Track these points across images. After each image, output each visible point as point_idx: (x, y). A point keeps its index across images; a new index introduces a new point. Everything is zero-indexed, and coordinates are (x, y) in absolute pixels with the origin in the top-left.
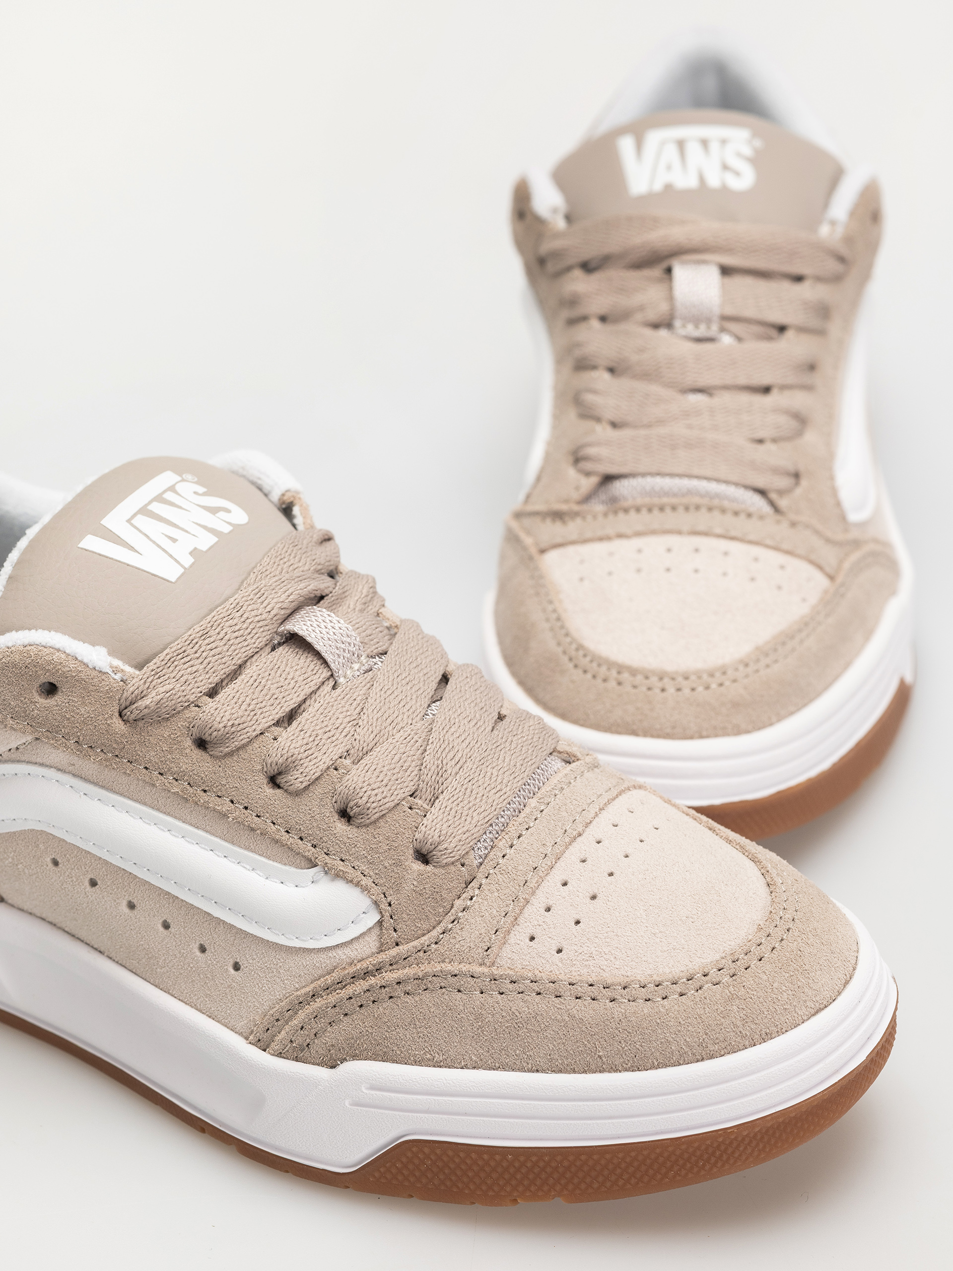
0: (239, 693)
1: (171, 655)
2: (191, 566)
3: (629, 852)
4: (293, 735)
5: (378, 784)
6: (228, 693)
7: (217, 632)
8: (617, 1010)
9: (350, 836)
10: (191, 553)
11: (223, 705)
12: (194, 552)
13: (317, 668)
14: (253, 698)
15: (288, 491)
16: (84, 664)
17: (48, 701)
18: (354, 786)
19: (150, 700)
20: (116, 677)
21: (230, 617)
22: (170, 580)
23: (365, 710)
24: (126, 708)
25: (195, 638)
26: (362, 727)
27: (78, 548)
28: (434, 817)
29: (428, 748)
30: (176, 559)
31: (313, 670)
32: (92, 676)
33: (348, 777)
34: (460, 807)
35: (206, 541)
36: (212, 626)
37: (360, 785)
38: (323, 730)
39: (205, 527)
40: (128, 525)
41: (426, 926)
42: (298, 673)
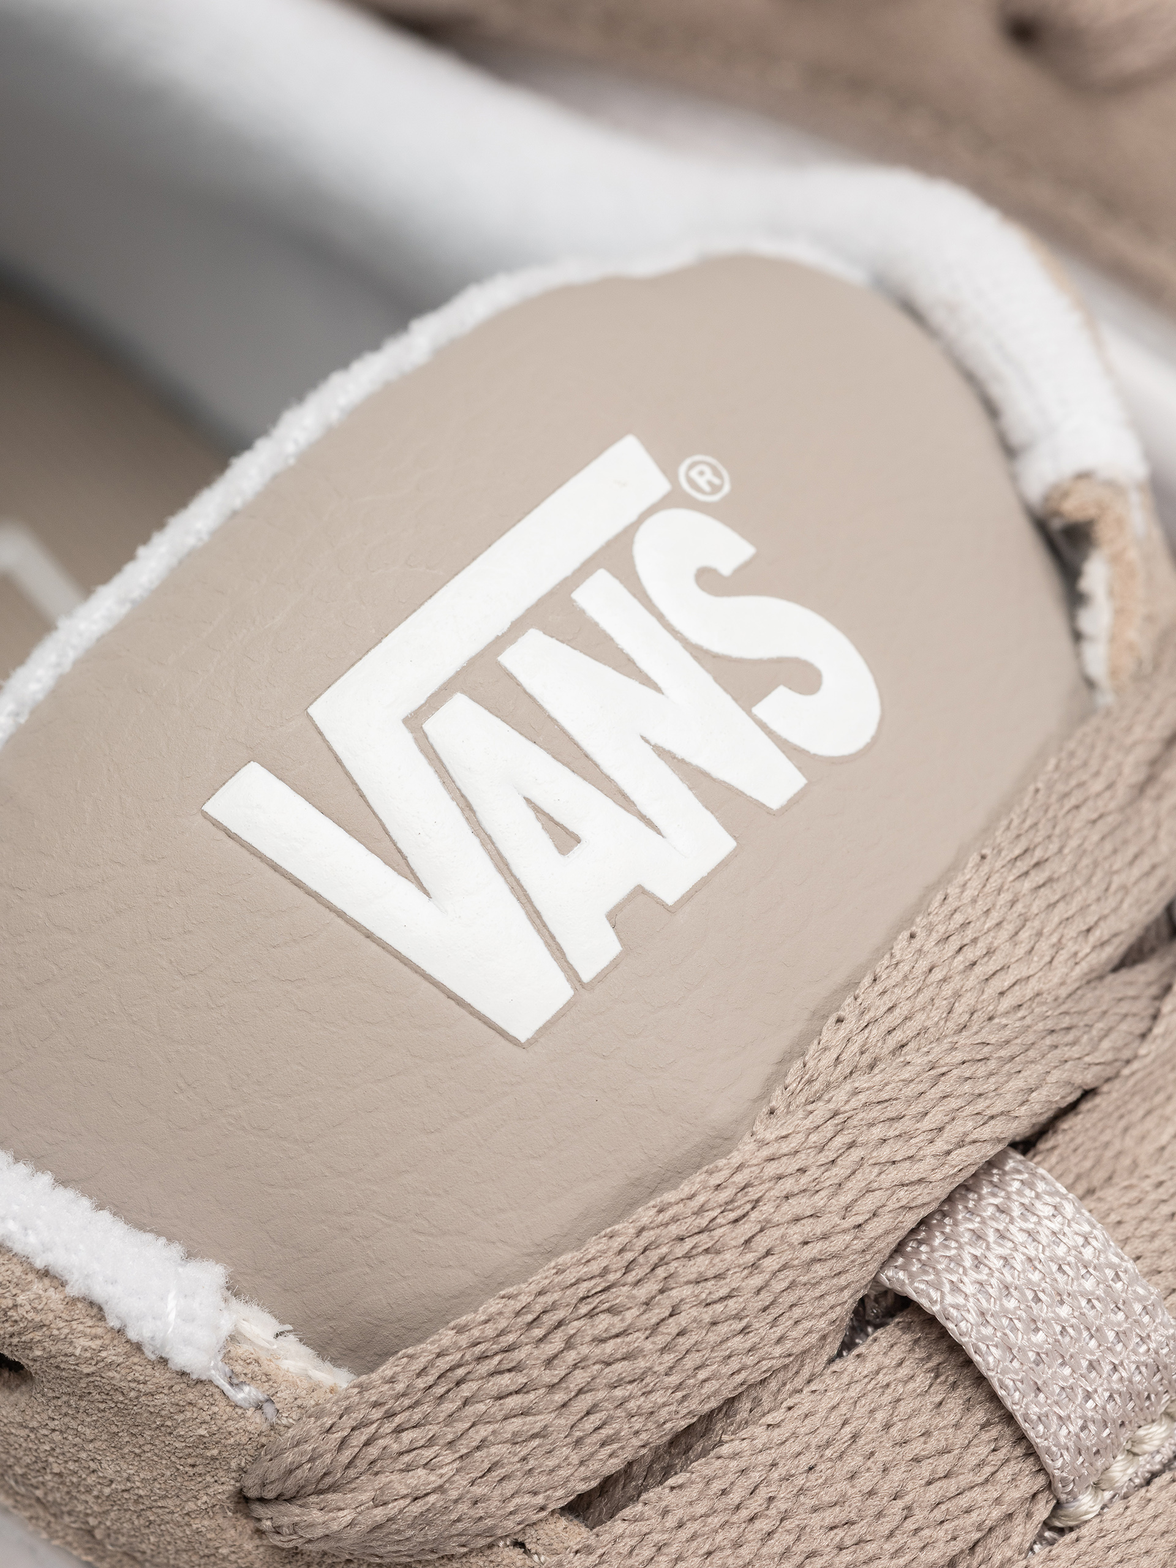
1: (454, 1358)
2: (602, 977)
7: (643, 1299)
10: (613, 917)
12: (628, 909)
13: (1001, 1454)
15: (1083, 476)
16: (128, 1342)
19: (346, 1516)
21: (708, 1239)
22: (513, 1031)
25: (554, 1307)
27: (206, 816)
30: (553, 937)
31: (980, 1465)
32: (150, 1387)
35: (688, 855)
36: (628, 1269)
40: (407, 737)
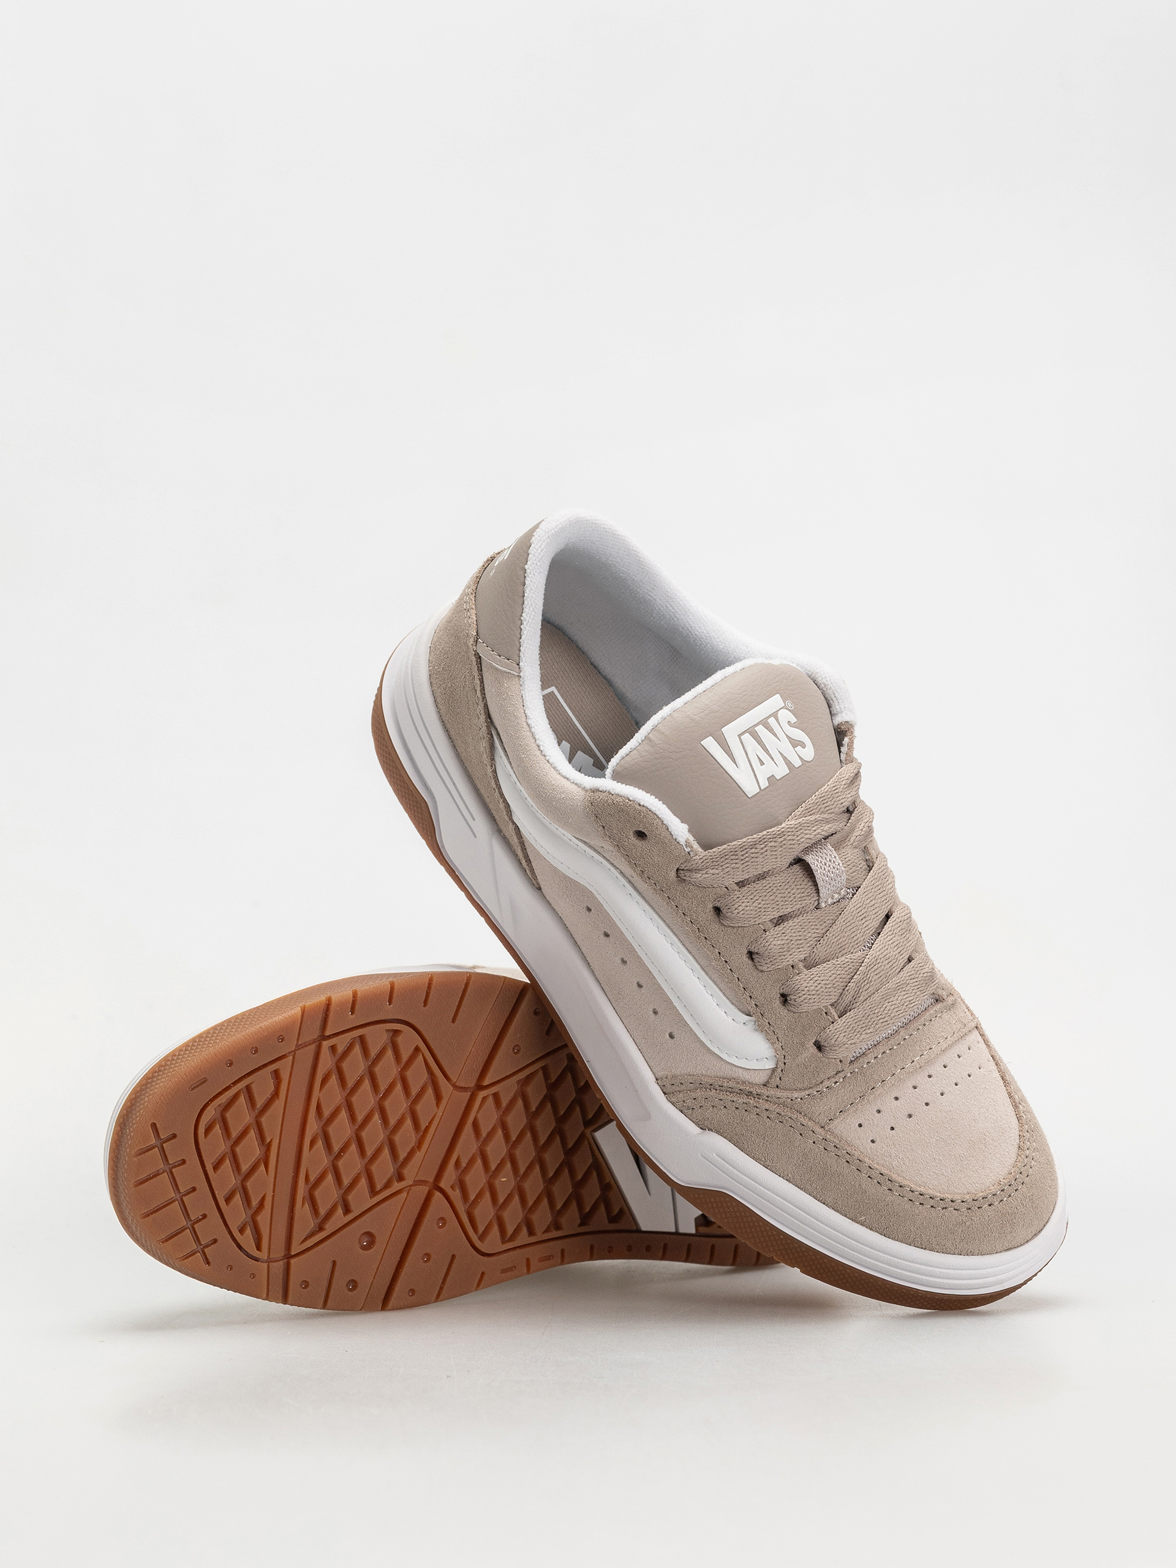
0: (757, 892)
1: (726, 851)
2: (765, 789)
3: (946, 1091)
4: (778, 934)
5: (814, 992)
6: (750, 889)
7: (762, 847)
8: (889, 1198)
9: (782, 1013)
10: (768, 779)
11: (744, 897)
12: (771, 779)
13: (811, 893)
14: (764, 899)
15: (847, 717)
16: (671, 834)
17: (637, 841)
18: (799, 986)
20: (686, 849)
21: (774, 840)
22: (748, 795)
23: (828, 934)
24: (683, 870)
25: (745, 845)
26: (821, 945)
27: (701, 744)
28: (838, 1027)
29: (855, 977)
30: (758, 780)
31: (807, 893)
32: (672, 843)
33: (798, 977)
34: (857, 1024)
35: (781, 771)
37: (803, 988)
38: (796, 938)
39: (785, 758)
40: (738, 738)
41: (800, 1086)
42: (799, 891)
